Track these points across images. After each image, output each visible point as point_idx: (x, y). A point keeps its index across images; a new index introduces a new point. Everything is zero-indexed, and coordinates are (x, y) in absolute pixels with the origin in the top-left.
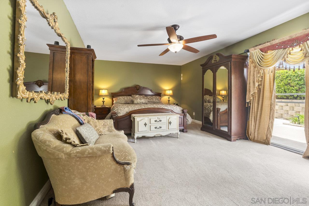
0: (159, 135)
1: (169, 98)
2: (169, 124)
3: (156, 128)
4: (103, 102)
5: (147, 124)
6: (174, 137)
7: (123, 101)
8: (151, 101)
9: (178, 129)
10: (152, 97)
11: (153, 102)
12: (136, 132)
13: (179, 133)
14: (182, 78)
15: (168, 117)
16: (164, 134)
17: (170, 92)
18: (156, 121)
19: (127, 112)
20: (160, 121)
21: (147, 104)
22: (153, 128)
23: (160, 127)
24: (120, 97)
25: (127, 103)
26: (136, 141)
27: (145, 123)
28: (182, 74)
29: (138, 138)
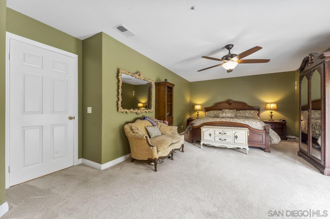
0: (224, 147)
1: (271, 113)
2: (235, 138)
3: (220, 139)
4: (198, 115)
5: (211, 135)
6: (241, 152)
7: (212, 115)
8: (243, 115)
9: (246, 144)
10: (245, 112)
11: (245, 117)
12: (202, 140)
13: (248, 149)
14: (296, 87)
15: (234, 132)
16: (229, 146)
17: (273, 106)
18: (220, 133)
19: (201, 124)
20: (225, 134)
21: (233, 118)
22: (217, 139)
23: (225, 140)
24: (211, 111)
25: (216, 116)
26: (202, 147)
27: (210, 133)
28: (296, 82)
29: (204, 145)
